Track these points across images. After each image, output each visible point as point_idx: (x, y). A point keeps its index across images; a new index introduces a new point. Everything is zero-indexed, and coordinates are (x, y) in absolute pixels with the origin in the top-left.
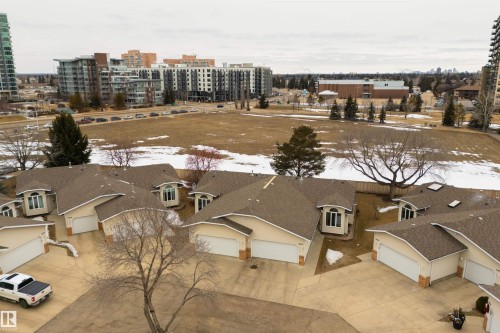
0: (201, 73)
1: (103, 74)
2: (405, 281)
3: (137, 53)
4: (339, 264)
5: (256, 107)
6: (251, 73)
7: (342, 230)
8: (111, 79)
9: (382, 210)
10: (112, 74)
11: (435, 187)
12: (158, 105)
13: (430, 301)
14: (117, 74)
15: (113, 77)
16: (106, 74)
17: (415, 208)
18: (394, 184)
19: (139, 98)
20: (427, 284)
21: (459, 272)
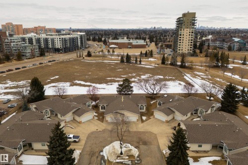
0: (56, 40)
1: (5, 42)
2: (162, 122)
3: (11, 24)
4: (146, 120)
5: (86, 56)
6: (79, 38)
7: (144, 110)
8: (10, 45)
9: (152, 103)
10: (11, 42)
11: (166, 96)
12: (38, 57)
13: (168, 126)
14: (14, 42)
15: (12, 44)
16: (8, 42)
17: (161, 102)
18: (153, 94)
19: (28, 54)
20: (167, 122)
21: (174, 118)
